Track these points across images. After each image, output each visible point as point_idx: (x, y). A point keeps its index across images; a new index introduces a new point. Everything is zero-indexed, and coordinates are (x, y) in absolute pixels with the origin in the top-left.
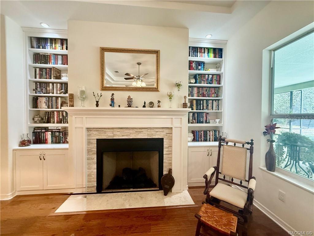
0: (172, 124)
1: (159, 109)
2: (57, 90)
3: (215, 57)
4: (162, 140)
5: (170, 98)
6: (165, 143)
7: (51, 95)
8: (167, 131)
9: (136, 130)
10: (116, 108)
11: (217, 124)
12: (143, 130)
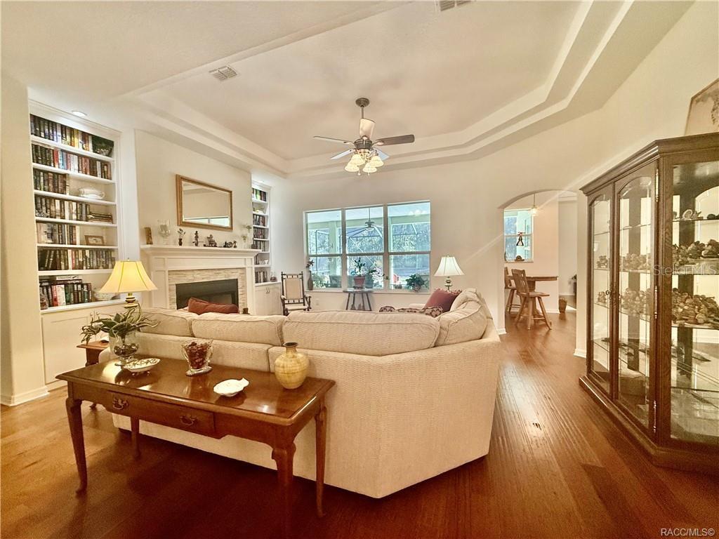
0: (245, 264)
1: (235, 249)
2: (71, 214)
3: (261, 199)
4: (236, 280)
5: (245, 239)
6: (239, 284)
7: (58, 220)
8: (240, 271)
9: (215, 272)
10: (201, 247)
11: (266, 265)
12: (221, 271)
